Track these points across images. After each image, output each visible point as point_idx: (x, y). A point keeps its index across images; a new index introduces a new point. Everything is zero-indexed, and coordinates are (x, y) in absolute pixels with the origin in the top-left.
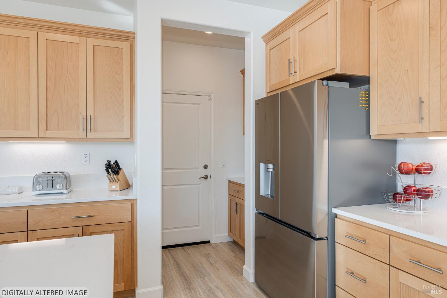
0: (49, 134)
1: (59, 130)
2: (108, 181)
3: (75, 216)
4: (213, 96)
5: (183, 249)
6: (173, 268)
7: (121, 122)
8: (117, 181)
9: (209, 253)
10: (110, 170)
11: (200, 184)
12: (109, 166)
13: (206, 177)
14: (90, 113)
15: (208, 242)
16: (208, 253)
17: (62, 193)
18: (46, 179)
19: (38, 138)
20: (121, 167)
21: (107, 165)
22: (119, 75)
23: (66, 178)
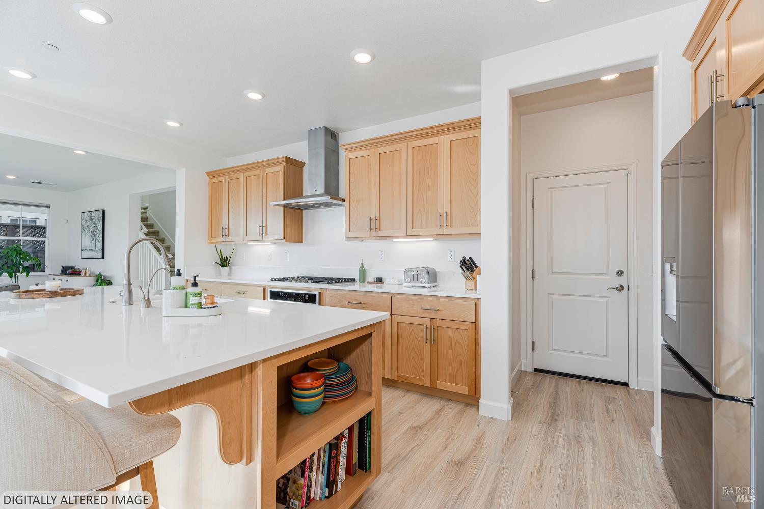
0: (414, 232)
1: (422, 228)
2: (465, 280)
3: (423, 307)
4: (633, 168)
5: (580, 382)
6: (548, 396)
7: (476, 216)
8: (472, 279)
9: (616, 397)
10: (463, 267)
11: (609, 297)
12: (464, 262)
13: (621, 288)
14: (447, 210)
15: (626, 385)
16: (614, 398)
17: (424, 287)
18: (413, 273)
19: (407, 236)
20: (477, 265)
21: (462, 263)
22: (474, 165)
23: (428, 273)
